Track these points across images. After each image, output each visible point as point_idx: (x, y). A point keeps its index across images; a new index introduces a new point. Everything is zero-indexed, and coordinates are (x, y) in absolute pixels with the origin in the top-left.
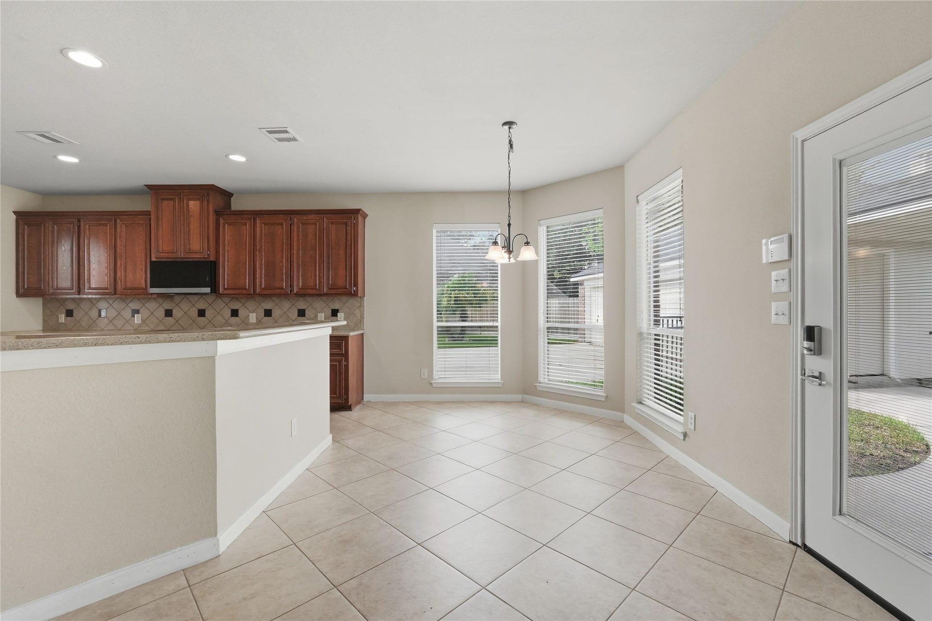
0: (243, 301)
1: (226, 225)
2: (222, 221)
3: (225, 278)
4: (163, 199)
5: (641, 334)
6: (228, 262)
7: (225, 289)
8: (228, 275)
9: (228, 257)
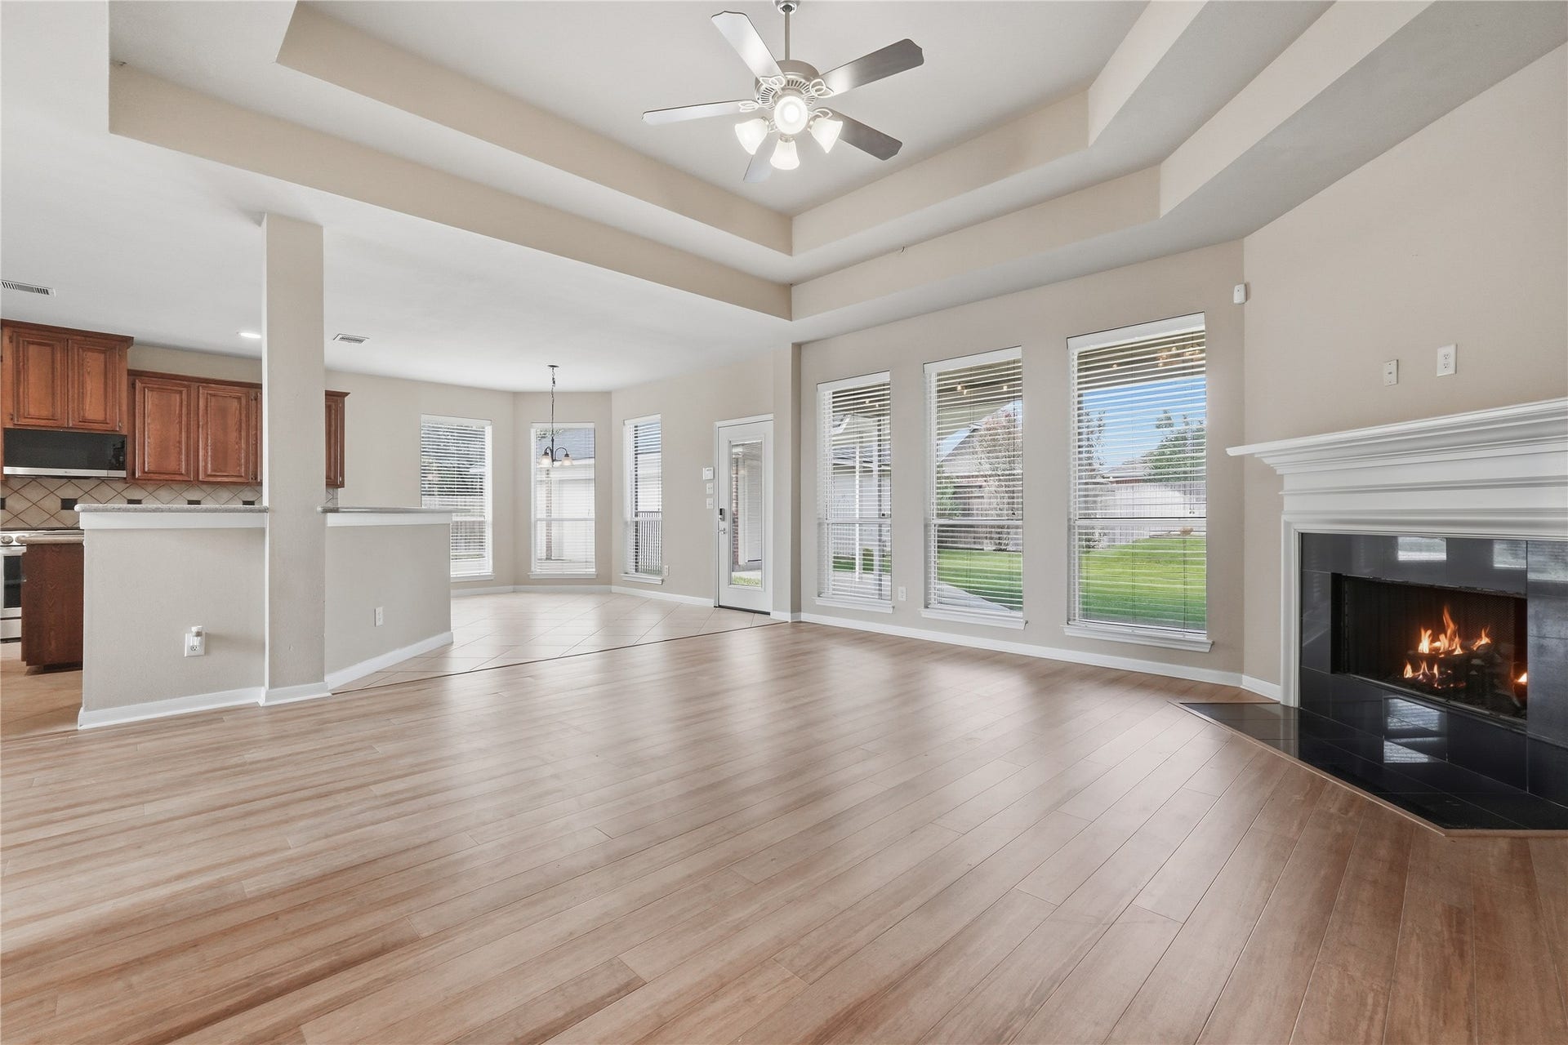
0: (150, 489)
1: (146, 390)
2: (138, 385)
3: (145, 456)
4: (29, 343)
5: (626, 523)
6: (149, 438)
7: (144, 472)
8: (149, 455)
9: (149, 431)
